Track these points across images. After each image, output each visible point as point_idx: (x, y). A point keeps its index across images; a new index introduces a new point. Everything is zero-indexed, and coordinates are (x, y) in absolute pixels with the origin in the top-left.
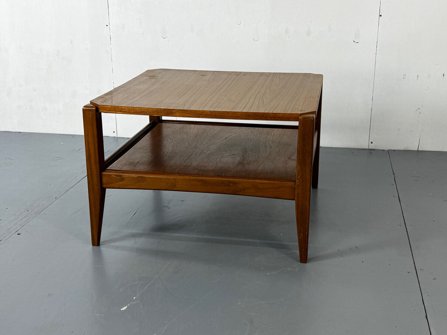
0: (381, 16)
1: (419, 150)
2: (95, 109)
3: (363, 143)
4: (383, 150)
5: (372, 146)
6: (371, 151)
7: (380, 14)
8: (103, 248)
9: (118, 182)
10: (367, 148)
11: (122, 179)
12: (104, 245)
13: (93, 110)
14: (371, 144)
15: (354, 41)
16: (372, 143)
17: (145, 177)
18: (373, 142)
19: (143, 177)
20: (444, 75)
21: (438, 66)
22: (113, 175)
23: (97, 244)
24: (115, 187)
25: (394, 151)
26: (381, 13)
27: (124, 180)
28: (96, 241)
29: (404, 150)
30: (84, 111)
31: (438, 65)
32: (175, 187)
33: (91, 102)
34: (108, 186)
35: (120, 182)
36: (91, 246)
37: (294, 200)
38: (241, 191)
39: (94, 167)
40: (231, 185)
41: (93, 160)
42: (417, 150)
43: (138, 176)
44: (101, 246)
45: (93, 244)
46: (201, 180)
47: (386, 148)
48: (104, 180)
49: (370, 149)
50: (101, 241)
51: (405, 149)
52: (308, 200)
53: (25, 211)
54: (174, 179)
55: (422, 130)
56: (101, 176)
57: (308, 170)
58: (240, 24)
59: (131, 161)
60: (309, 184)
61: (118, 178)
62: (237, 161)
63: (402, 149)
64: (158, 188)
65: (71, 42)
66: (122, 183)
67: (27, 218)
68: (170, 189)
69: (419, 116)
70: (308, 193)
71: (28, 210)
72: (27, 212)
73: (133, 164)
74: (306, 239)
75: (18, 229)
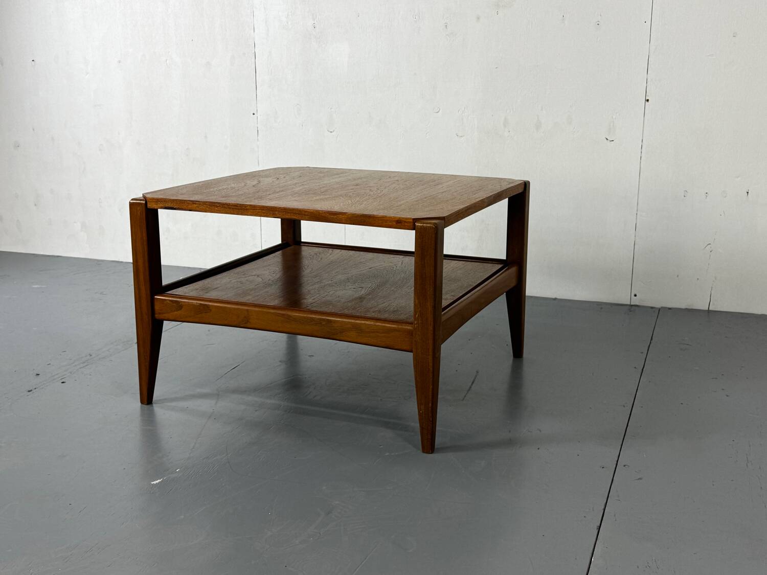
0: (648, 100)
1: (710, 309)
2: (144, 202)
3: (622, 296)
4: (652, 308)
5: (635, 301)
6: (631, 308)
7: (647, 99)
8: (157, 408)
9: (174, 311)
10: (629, 303)
11: (179, 306)
12: (156, 403)
13: (142, 203)
14: (635, 297)
15: (607, 139)
16: (635, 295)
17: (209, 305)
18: (638, 295)
19: (206, 305)
20: (748, 193)
21: (739, 178)
22: (168, 302)
23: (146, 402)
24: (171, 318)
25: (670, 309)
26: (648, 96)
27: (181, 309)
28: (147, 396)
29: (687, 309)
30: (131, 205)
31: (738, 177)
32: (249, 323)
33: (144, 196)
34: (166, 316)
35: (177, 311)
36: (138, 404)
37: (411, 351)
38: (337, 334)
39: (143, 288)
40: (324, 323)
41: (142, 277)
42: (707, 309)
43: (201, 304)
44: (154, 405)
45: (142, 402)
46: (283, 315)
47: (658, 305)
48: (157, 307)
49: (632, 305)
50: (154, 399)
51: (688, 307)
52: (431, 353)
53: (86, 356)
54: (247, 310)
55: (716, 278)
56: (152, 301)
57: (429, 305)
58: (438, 112)
59: (209, 286)
60: (431, 328)
61: (174, 304)
62: (357, 295)
63: (683, 306)
64: (226, 323)
65: (206, 137)
66: (179, 312)
67: (86, 364)
68: (242, 326)
69: (710, 256)
70: (431, 342)
71: (91, 355)
72: (88, 357)
73: (207, 290)
74: (430, 415)
75: (65, 376)
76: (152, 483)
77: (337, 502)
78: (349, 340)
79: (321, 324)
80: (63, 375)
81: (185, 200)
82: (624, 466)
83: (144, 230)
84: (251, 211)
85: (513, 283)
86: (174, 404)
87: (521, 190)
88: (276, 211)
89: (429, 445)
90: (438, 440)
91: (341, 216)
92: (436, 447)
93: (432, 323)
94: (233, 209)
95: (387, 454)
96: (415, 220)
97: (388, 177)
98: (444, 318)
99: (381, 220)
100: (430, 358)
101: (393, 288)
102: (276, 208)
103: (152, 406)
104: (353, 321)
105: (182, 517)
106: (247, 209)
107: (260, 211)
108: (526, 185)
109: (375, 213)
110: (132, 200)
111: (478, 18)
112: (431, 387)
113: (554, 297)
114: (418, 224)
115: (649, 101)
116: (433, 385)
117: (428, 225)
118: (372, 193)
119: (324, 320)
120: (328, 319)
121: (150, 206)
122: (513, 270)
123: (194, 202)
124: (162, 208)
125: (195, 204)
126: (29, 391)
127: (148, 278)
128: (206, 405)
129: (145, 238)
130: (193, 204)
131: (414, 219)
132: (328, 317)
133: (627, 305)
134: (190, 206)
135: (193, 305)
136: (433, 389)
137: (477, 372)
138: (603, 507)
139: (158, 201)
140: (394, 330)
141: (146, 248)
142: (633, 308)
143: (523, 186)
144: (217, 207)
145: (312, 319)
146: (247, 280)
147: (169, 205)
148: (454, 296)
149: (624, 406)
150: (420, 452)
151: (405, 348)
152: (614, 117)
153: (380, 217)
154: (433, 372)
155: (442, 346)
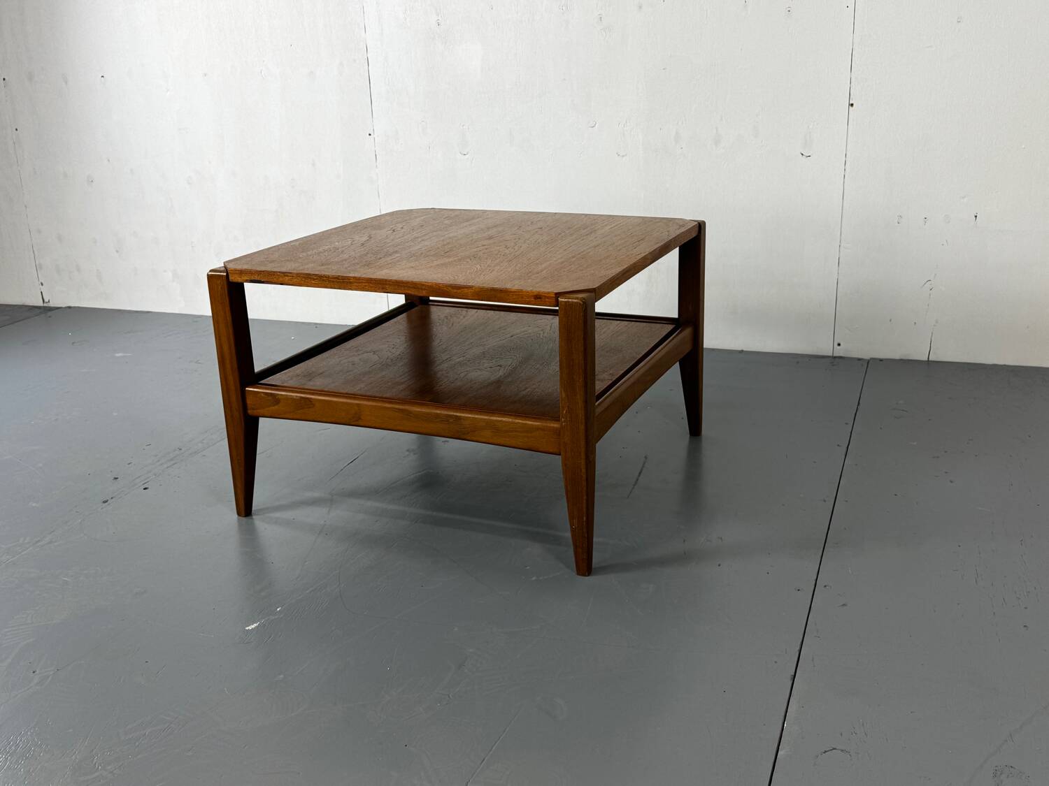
0: (852, 105)
1: (930, 359)
2: (225, 274)
3: (824, 346)
4: (859, 359)
5: (839, 352)
6: (835, 361)
7: (851, 103)
8: (257, 520)
9: (270, 405)
10: (830, 354)
11: (276, 400)
12: (255, 514)
13: (223, 276)
14: (839, 347)
15: (802, 154)
16: (839, 345)
17: (311, 398)
18: (842, 344)
19: (308, 398)
20: (976, 217)
21: (965, 200)
22: (262, 395)
23: (243, 513)
24: (267, 415)
25: (881, 360)
26: (852, 99)
27: (277, 403)
28: (245, 506)
29: (901, 360)
30: (210, 278)
31: (963, 198)
32: (362, 419)
33: (225, 267)
34: (260, 411)
35: (274, 406)
36: (234, 516)
37: (560, 455)
38: (468, 433)
39: (231, 378)
41: (228, 366)
42: (927, 359)
43: (301, 398)
44: (254, 517)
45: (239, 514)
47: (866, 356)
48: (249, 401)
49: (835, 357)
50: (253, 509)
51: (902, 358)
52: (583, 456)
53: (175, 450)
54: (358, 405)
55: (937, 322)
56: (243, 394)
57: (580, 399)
58: (593, 127)
59: (314, 369)
60: (582, 427)
61: (270, 398)
62: (493, 378)
63: (897, 355)
64: (333, 420)
65: (314, 165)
66: (276, 407)
67: (173, 462)
68: (353, 423)
69: (930, 295)
70: (583, 443)
71: (180, 449)
72: (177, 452)
73: (310, 376)
74: (585, 530)
75: (148, 480)
76: (247, 628)
77: (471, 650)
78: (484, 440)
79: (448, 421)
80: (146, 479)
81: (274, 272)
82: (825, 586)
83: (228, 309)
84: (355, 284)
85: (687, 348)
86: (277, 515)
87: (694, 235)
88: (386, 284)
89: (585, 566)
90: (597, 559)
91: (466, 290)
92: (593, 566)
93: (583, 421)
94: (333, 282)
95: (534, 578)
96: (558, 295)
97: (529, 223)
98: (598, 411)
99: (516, 295)
100: (583, 462)
101: (538, 366)
102: (386, 280)
103: (252, 519)
104: (486, 417)
105: (282, 676)
106: (350, 283)
107: (366, 284)
108: (701, 227)
109: (508, 286)
110: (211, 271)
111: (640, 7)
112: (585, 497)
113: (740, 349)
114: (563, 300)
115: (854, 105)
116: (587, 495)
117: (576, 301)
118: (507, 251)
119: (450, 416)
120: (457, 416)
121: (232, 278)
122: (688, 332)
123: (285, 274)
124: (247, 281)
125: (287, 276)
126: (106, 502)
127: (235, 366)
128: (316, 515)
129: (229, 319)
130: (285, 276)
131: (556, 294)
132: (457, 412)
133: (829, 357)
134: (281, 279)
135: (292, 399)
136: (587, 501)
137: (646, 457)
138: (798, 648)
139: (241, 272)
140: (538, 428)
141: (231, 331)
142: (837, 359)
143: (697, 229)
144: (314, 280)
145: (437, 416)
146: (360, 359)
147: (256, 278)
148: (612, 375)
149: (825, 501)
150: (574, 573)
151: (551, 451)
152: (811, 127)
153: (514, 292)
154: (587, 479)
155: (597, 445)
